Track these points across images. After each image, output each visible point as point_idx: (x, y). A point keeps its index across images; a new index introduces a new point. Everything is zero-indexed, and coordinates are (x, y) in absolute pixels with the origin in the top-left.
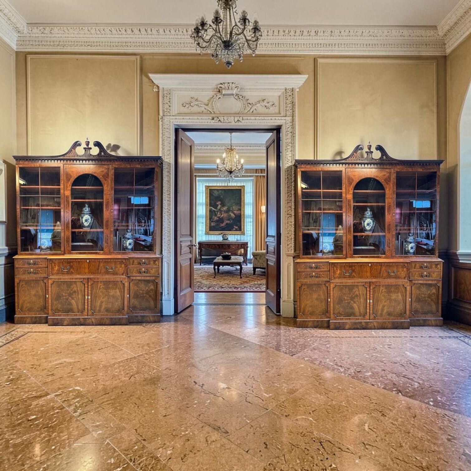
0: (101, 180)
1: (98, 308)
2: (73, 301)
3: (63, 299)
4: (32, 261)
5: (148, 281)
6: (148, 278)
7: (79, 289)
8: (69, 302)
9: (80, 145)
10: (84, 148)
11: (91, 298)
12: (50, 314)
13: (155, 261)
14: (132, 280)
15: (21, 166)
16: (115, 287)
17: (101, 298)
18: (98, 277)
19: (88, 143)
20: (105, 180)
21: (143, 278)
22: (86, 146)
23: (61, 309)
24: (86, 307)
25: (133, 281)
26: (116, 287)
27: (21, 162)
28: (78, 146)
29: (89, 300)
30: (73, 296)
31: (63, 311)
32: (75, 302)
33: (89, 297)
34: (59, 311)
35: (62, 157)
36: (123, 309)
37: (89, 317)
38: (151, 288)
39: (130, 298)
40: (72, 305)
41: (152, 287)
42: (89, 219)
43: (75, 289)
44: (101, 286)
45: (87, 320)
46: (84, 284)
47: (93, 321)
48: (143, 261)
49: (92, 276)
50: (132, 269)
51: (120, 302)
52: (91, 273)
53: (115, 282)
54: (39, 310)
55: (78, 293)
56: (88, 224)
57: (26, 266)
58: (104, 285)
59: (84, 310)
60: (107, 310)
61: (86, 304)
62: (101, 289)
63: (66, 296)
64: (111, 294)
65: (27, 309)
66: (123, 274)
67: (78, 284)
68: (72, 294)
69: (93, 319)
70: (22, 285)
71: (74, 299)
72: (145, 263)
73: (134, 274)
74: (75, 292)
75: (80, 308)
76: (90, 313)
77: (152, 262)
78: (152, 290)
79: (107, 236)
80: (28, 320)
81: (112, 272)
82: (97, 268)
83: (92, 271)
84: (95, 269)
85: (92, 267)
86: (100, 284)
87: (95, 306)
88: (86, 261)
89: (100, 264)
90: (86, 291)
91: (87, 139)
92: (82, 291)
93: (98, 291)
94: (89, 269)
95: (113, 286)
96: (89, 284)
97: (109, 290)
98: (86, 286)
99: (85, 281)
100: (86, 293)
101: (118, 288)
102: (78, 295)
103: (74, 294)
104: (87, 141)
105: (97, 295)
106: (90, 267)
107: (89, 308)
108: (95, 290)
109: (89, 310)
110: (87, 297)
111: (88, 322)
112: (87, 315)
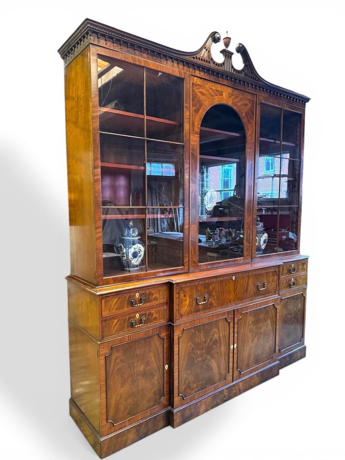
1: (246, 362)
2: (213, 361)
3: (199, 362)
4: (137, 295)
5: (296, 298)
7: (221, 335)
8: (207, 365)
9: (218, 41)
10: (223, 51)
11: (237, 347)
13: (303, 265)
14: (282, 300)
15: (103, 52)
16: (266, 317)
17: (250, 342)
18: (247, 304)
19: (228, 41)
20: (249, 122)
21: (292, 294)
22: (225, 48)
23: (195, 386)
24: (231, 365)
26: (268, 317)
29: (235, 351)
30: (213, 352)
31: (197, 387)
32: (216, 361)
33: (235, 346)
34: (192, 390)
35: (189, 58)
37: (235, 382)
40: (211, 370)
41: (300, 306)
43: (216, 336)
44: (250, 320)
45: (233, 388)
46: (229, 322)
48: (293, 265)
51: (271, 341)
52: (238, 300)
53: (267, 309)
54: (151, 404)
55: (220, 343)
57: (126, 310)
58: (254, 317)
59: (229, 371)
60: (257, 360)
61: (231, 360)
62: (250, 325)
63: (203, 355)
64: (263, 330)
65: (126, 412)
66: (275, 293)
67: (220, 325)
68: (212, 348)
69: (240, 384)
71: (215, 358)
72: (294, 270)
74: (216, 342)
75: (222, 372)
77: (301, 267)
78: (299, 310)
80: (131, 436)
81: (263, 292)
82: (245, 289)
83: (239, 296)
84: (243, 290)
85: (238, 289)
86: (250, 317)
87: (242, 360)
88: (232, 279)
89: (249, 280)
90: (231, 335)
91: (227, 32)
92: (225, 336)
93: (246, 331)
94: (235, 293)
95: (265, 315)
96: (236, 320)
97: (260, 324)
98: (231, 324)
99: (230, 318)
100: (231, 339)
101: (270, 318)
102: (220, 347)
103: (214, 347)
104: (227, 37)
105: (245, 338)
106: (236, 288)
107: (235, 365)
108: (243, 329)
109: (234, 370)
110: (232, 346)
111: (234, 391)
112: (232, 380)
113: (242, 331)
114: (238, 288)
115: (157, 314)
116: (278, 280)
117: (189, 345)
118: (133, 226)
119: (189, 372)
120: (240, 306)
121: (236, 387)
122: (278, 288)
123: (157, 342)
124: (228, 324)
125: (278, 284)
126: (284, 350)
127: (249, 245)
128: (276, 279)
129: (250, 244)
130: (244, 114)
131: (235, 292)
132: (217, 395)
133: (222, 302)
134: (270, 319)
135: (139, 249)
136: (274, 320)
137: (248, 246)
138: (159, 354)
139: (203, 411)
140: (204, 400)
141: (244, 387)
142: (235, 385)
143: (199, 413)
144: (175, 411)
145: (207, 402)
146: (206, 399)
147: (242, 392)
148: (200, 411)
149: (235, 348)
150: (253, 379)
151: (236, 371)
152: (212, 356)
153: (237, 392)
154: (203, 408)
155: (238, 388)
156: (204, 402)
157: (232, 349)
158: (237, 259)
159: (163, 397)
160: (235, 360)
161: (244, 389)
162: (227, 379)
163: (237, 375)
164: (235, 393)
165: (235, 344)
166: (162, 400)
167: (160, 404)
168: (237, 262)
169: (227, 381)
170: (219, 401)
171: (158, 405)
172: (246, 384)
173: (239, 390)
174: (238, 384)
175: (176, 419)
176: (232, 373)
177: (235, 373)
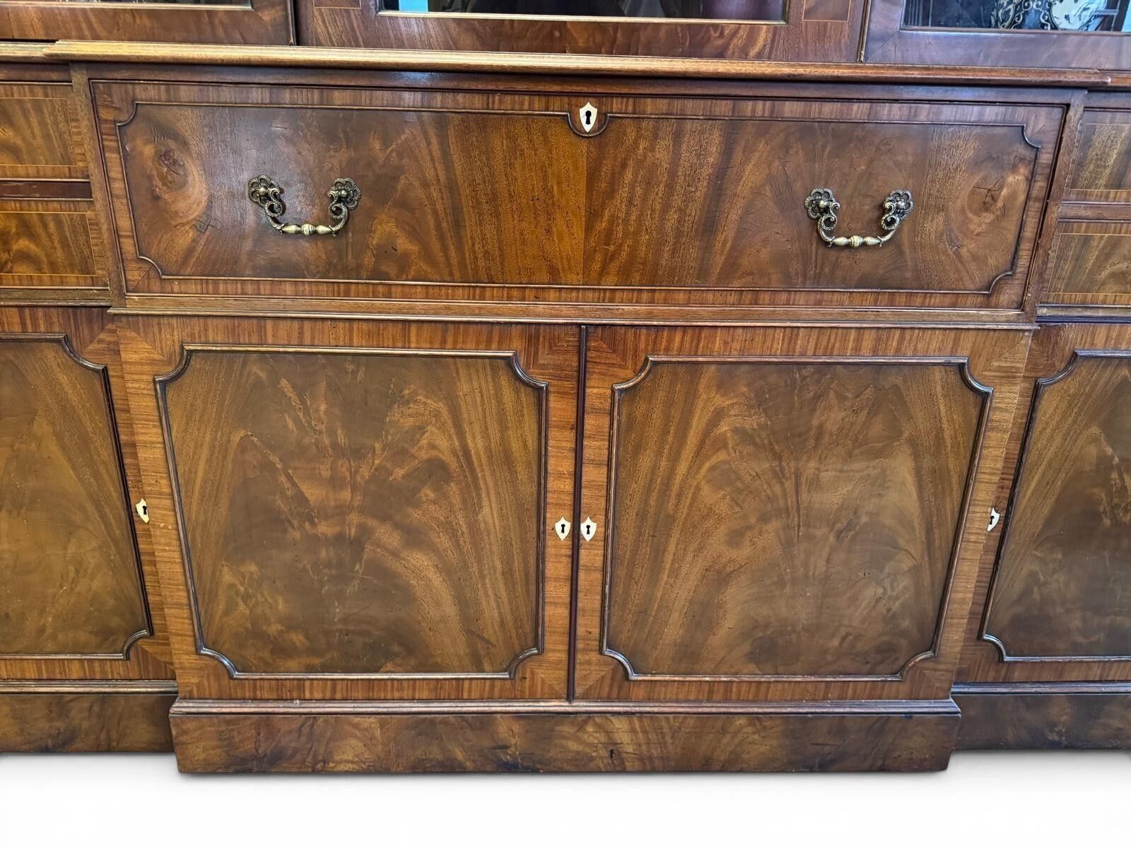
1: (673, 631)
2: (419, 560)
3: (316, 541)
7: (476, 444)
8: (378, 570)
11: (609, 537)
12: (188, 680)
14: (1073, 360)
16: (877, 428)
17: (717, 543)
18: (704, 314)
23: (298, 639)
24: (556, 614)
25: (1083, 371)
26: (894, 432)
29: (591, 557)
30: (415, 515)
31: (312, 651)
32: (446, 570)
33: (590, 528)
34: (281, 651)
36: (930, 639)
37: (580, 706)
39: (1011, 546)
40: (408, 597)
43: (440, 442)
44: (719, 415)
45: (567, 729)
46: (540, 395)
47: (622, 736)
49: (625, 312)
50: (1100, 239)
51: (904, 582)
52: (625, 275)
53: (894, 379)
54: (83, 636)
55: (471, 487)
58: (760, 402)
59: (538, 641)
61: (556, 591)
62: (721, 444)
63: (341, 511)
64: (830, 498)
66: (989, 293)
67: (464, 387)
68: (411, 498)
69: (619, 725)
71: (430, 548)
74: (436, 471)
75: (491, 631)
76: (591, 668)
81: (865, 263)
82: (694, 210)
83: (634, 248)
84: (673, 216)
85: (630, 202)
86: (719, 401)
87: (643, 611)
88: (571, 123)
89: (738, 155)
90: (560, 463)
92: (508, 460)
93: (682, 468)
94: (602, 225)
95: (863, 415)
96: (597, 391)
97: (812, 464)
98: (561, 408)
99: (543, 366)
100: (560, 486)
101: (913, 443)
102: (471, 506)
103: (428, 493)
105: (670, 507)
106: (611, 192)
107: (588, 625)
108: (659, 453)
109: (580, 645)
110: (563, 521)
111: (573, 746)
112: (561, 688)
113: (645, 461)
114: (623, 193)
115: (32, 236)
116: (1035, 207)
117: (237, 439)
119: (253, 568)
120: (637, 315)
121: (590, 729)
122: (1023, 262)
123: (63, 379)
124: (527, 398)
125: (1029, 232)
126: (1037, 659)
128: (1022, 198)
131: (593, 216)
132: (445, 723)
133: (481, 263)
134: (916, 456)
136: (955, 466)
138: (85, 442)
139: (352, 762)
140: (357, 719)
141: (644, 747)
142: (580, 718)
143: (332, 765)
144: (179, 707)
145: (378, 733)
146: (372, 719)
147: (628, 765)
148: (337, 758)
149: (588, 538)
150: (724, 731)
151: (594, 656)
152: (414, 538)
153: (594, 754)
154: (350, 749)
155: (603, 740)
156: (356, 726)
157: (563, 536)
158: (715, 26)
159: (144, 632)
160: (589, 601)
161: (651, 758)
162: (528, 675)
163: (603, 677)
164: (578, 753)
165: (588, 522)
166: (139, 642)
167: (132, 654)
168: (720, 42)
169: (527, 682)
170: (459, 755)
171: (120, 656)
172: (663, 738)
173: (612, 752)
174: (598, 720)
175: (184, 738)
176: (563, 656)
177: (589, 663)
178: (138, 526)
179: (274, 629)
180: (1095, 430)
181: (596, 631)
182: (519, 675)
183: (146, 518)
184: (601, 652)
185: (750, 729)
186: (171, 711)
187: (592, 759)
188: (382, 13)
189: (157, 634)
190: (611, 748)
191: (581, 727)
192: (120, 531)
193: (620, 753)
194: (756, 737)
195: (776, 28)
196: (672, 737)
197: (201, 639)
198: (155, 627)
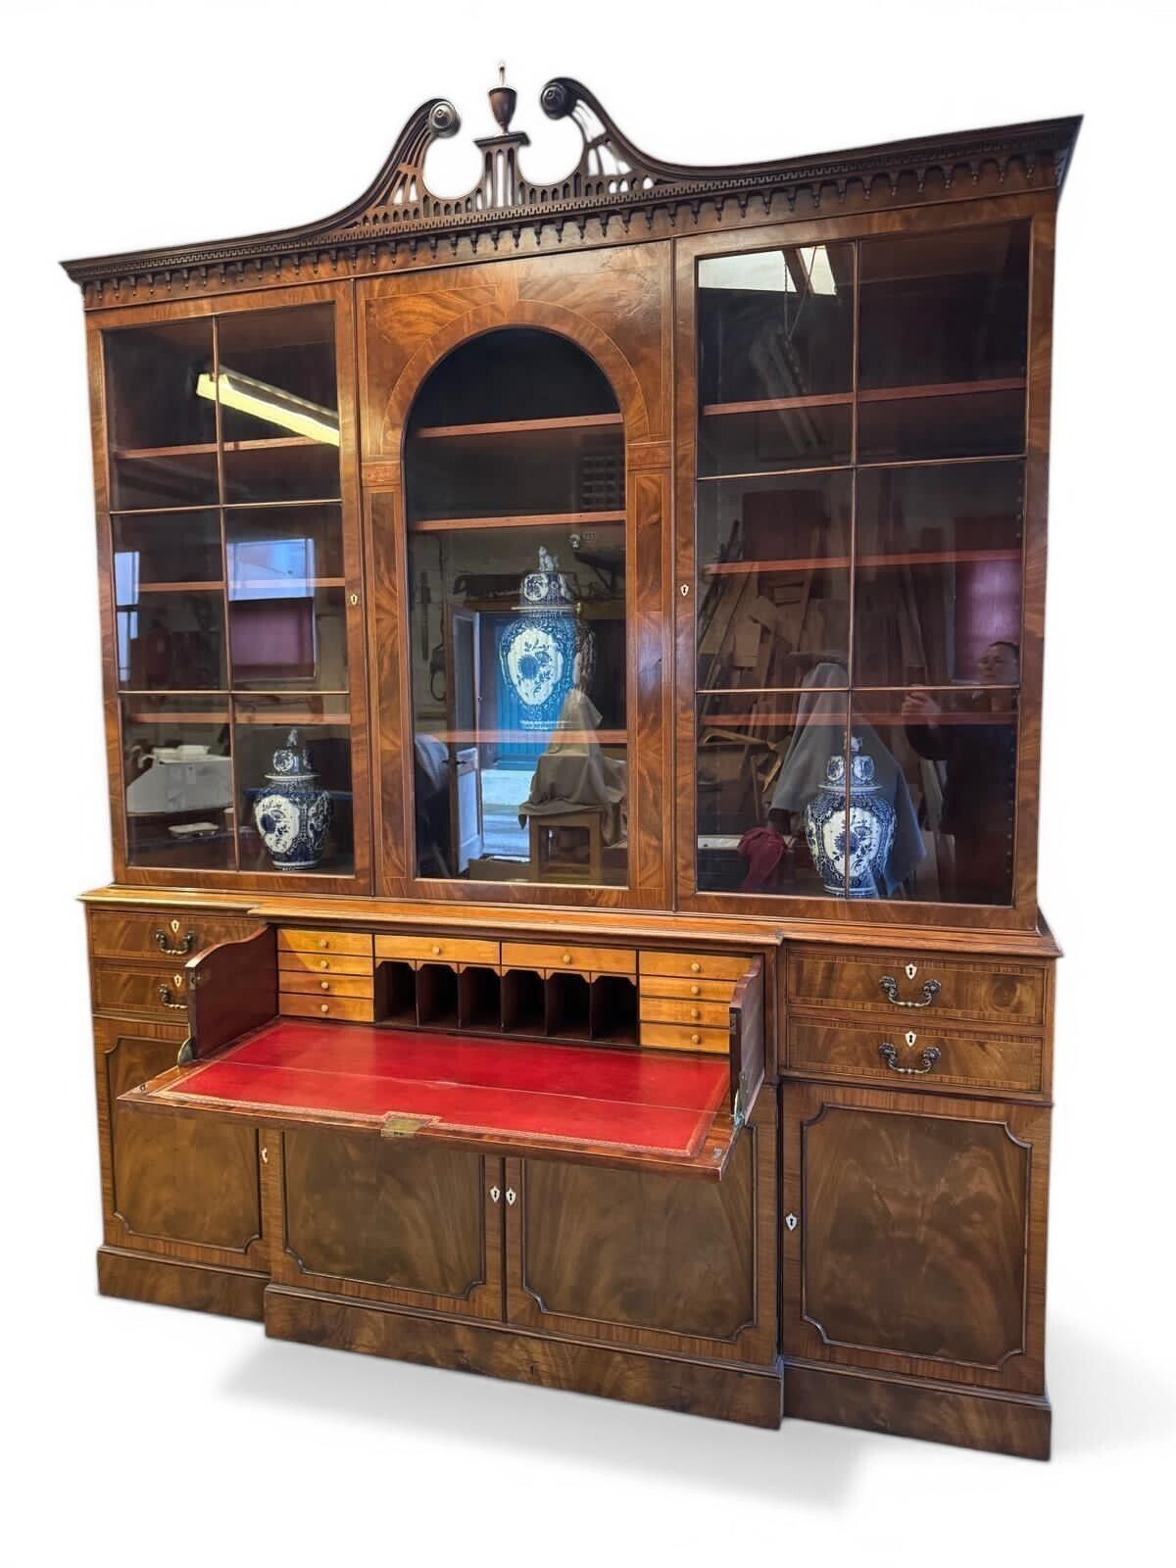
0: (602, 360)
1: (569, 1277)
2: (409, 1204)
3: (354, 1184)
4: (175, 925)
5: (952, 1135)
6: (950, 1110)
9: (450, 125)
10: (481, 144)
11: (524, 1204)
12: (276, 1270)
13: (1005, 985)
14: (824, 1109)
15: (112, 321)
17: (592, 1216)
19: (504, 102)
20: (635, 360)
21: (906, 1104)
22: (494, 130)
23: (341, 1250)
24: (493, 1257)
25: (834, 1118)
27: (110, 299)
28: (437, 134)
29: (513, 1217)
31: (350, 1261)
32: (426, 1214)
33: (512, 1196)
34: (331, 1258)
35: (338, 234)
36: (748, 1311)
37: (511, 1328)
38: (973, 1188)
40: (404, 1231)
41: (984, 1183)
42: (544, 658)
45: (500, 1344)
47: (538, 1357)
48: (911, 970)
50: (823, 1029)
54: (224, 1234)
56: (546, 689)
57: (147, 955)
59: (482, 1275)
60: (634, 1300)
61: (493, 1239)
65: (159, 1218)
70: (131, 1068)
71: (417, 1197)
72: (918, 994)
73: (842, 1069)
75: (453, 1262)
76: (517, 1301)
77: (983, 990)
78: (980, 1202)
79: (655, 780)
80: (167, 1285)
87: (548, 1263)
91: (502, 69)
100: (492, 1163)
102: (441, 1173)
104: (500, 86)
107: (513, 1266)
109: (509, 1281)
110: (495, 1189)
111: (507, 1359)
112: (498, 1312)
118: (295, 744)
119: (319, 1198)
121: (516, 1346)
126: (852, 1346)
127: (654, 842)
129: (660, 839)
130: (603, 339)
132: (423, 1325)
135: (276, 809)
137: (649, 845)
139: (365, 1346)
140: (370, 1313)
141: (554, 1370)
142: (509, 1337)
143: (353, 1346)
144: (271, 1288)
145: (382, 1326)
146: (380, 1315)
147: (544, 1381)
148: (358, 1342)
149: (511, 1202)
150: (607, 1364)
151: (518, 1291)
152: (408, 1189)
153: (520, 1368)
154: (366, 1335)
155: (526, 1357)
156: (370, 1318)
157: (495, 1200)
158: (590, 890)
159: (257, 1236)
160: (513, 1249)
161: (559, 1379)
162: (477, 1299)
163: (524, 1310)
164: (511, 1365)
165: (510, 1191)
166: (254, 1243)
167: (249, 1250)
168: (593, 898)
169: (477, 1305)
170: (433, 1353)
171: (242, 1251)
172: (567, 1362)
173: (532, 1368)
174: (520, 1339)
175: (271, 1310)
176: (498, 1287)
177: (515, 1295)
178: (261, 1165)
179: (327, 1241)
180: (852, 1161)
181: (518, 1271)
182: (471, 1299)
183: (266, 1160)
184: (522, 1288)
185: (624, 1366)
186: (267, 1289)
187: (519, 1372)
188: (418, 880)
189: (264, 1238)
190: (531, 1365)
191: (510, 1346)
192: (252, 1165)
193: (537, 1370)
194: (630, 1373)
195: (623, 892)
196: (573, 1363)
197: (287, 1243)
198: (264, 1233)
